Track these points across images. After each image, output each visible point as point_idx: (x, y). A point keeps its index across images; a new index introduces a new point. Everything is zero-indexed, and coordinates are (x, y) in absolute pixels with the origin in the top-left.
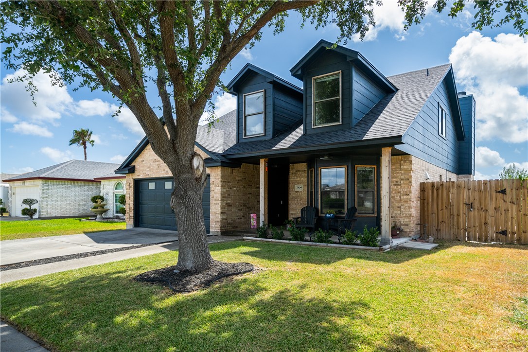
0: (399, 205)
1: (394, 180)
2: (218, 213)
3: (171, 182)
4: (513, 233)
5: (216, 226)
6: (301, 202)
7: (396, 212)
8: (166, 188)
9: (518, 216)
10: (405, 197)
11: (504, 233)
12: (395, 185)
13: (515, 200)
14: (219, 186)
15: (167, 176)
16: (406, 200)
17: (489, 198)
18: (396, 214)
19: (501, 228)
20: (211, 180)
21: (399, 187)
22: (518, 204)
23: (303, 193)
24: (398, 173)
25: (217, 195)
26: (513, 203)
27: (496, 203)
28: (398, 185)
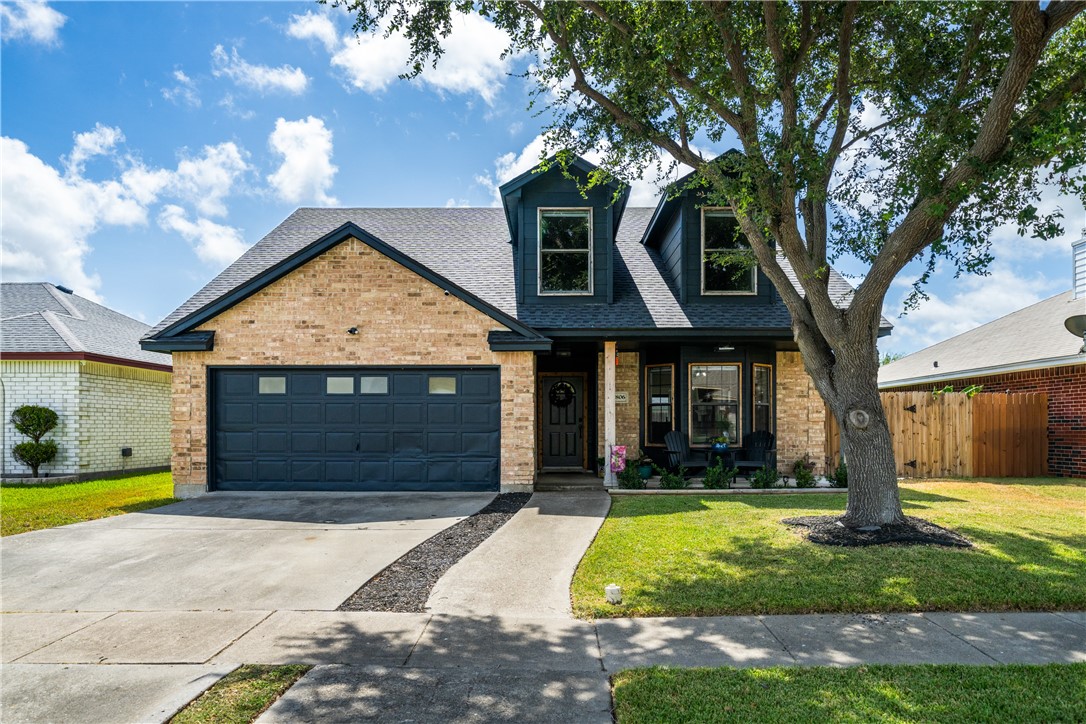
0: (806, 428)
1: (798, 388)
2: (527, 445)
3: (352, 379)
4: (923, 464)
5: (521, 473)
6: (626, 424)
7: (801, 438)
8: (329, 391)
9: (929, 440)
10: (815, 415)
11: (913, 464)
12: (800, 396)
13: (925, 421)
14: (528, 391)
15: (352, 363)
16: (817, 420)
17: (895, 417)
18: (800, 442)
19: (910, 458)
20: (502, 378)
21: (806, 400)
22: (928, 426)
23: (628, 407)
24: (803, 378)
25: (524, 410)
26: (923, 424)
27: (904, 424)
28: (805, 396)
